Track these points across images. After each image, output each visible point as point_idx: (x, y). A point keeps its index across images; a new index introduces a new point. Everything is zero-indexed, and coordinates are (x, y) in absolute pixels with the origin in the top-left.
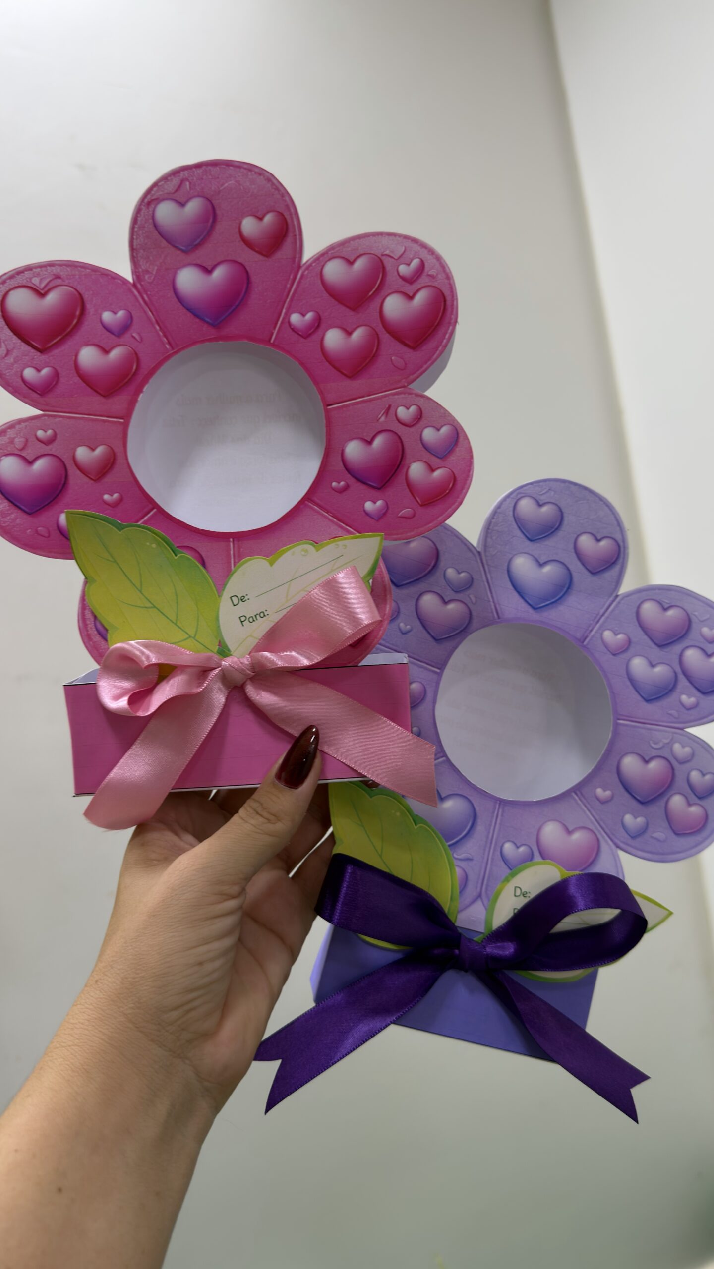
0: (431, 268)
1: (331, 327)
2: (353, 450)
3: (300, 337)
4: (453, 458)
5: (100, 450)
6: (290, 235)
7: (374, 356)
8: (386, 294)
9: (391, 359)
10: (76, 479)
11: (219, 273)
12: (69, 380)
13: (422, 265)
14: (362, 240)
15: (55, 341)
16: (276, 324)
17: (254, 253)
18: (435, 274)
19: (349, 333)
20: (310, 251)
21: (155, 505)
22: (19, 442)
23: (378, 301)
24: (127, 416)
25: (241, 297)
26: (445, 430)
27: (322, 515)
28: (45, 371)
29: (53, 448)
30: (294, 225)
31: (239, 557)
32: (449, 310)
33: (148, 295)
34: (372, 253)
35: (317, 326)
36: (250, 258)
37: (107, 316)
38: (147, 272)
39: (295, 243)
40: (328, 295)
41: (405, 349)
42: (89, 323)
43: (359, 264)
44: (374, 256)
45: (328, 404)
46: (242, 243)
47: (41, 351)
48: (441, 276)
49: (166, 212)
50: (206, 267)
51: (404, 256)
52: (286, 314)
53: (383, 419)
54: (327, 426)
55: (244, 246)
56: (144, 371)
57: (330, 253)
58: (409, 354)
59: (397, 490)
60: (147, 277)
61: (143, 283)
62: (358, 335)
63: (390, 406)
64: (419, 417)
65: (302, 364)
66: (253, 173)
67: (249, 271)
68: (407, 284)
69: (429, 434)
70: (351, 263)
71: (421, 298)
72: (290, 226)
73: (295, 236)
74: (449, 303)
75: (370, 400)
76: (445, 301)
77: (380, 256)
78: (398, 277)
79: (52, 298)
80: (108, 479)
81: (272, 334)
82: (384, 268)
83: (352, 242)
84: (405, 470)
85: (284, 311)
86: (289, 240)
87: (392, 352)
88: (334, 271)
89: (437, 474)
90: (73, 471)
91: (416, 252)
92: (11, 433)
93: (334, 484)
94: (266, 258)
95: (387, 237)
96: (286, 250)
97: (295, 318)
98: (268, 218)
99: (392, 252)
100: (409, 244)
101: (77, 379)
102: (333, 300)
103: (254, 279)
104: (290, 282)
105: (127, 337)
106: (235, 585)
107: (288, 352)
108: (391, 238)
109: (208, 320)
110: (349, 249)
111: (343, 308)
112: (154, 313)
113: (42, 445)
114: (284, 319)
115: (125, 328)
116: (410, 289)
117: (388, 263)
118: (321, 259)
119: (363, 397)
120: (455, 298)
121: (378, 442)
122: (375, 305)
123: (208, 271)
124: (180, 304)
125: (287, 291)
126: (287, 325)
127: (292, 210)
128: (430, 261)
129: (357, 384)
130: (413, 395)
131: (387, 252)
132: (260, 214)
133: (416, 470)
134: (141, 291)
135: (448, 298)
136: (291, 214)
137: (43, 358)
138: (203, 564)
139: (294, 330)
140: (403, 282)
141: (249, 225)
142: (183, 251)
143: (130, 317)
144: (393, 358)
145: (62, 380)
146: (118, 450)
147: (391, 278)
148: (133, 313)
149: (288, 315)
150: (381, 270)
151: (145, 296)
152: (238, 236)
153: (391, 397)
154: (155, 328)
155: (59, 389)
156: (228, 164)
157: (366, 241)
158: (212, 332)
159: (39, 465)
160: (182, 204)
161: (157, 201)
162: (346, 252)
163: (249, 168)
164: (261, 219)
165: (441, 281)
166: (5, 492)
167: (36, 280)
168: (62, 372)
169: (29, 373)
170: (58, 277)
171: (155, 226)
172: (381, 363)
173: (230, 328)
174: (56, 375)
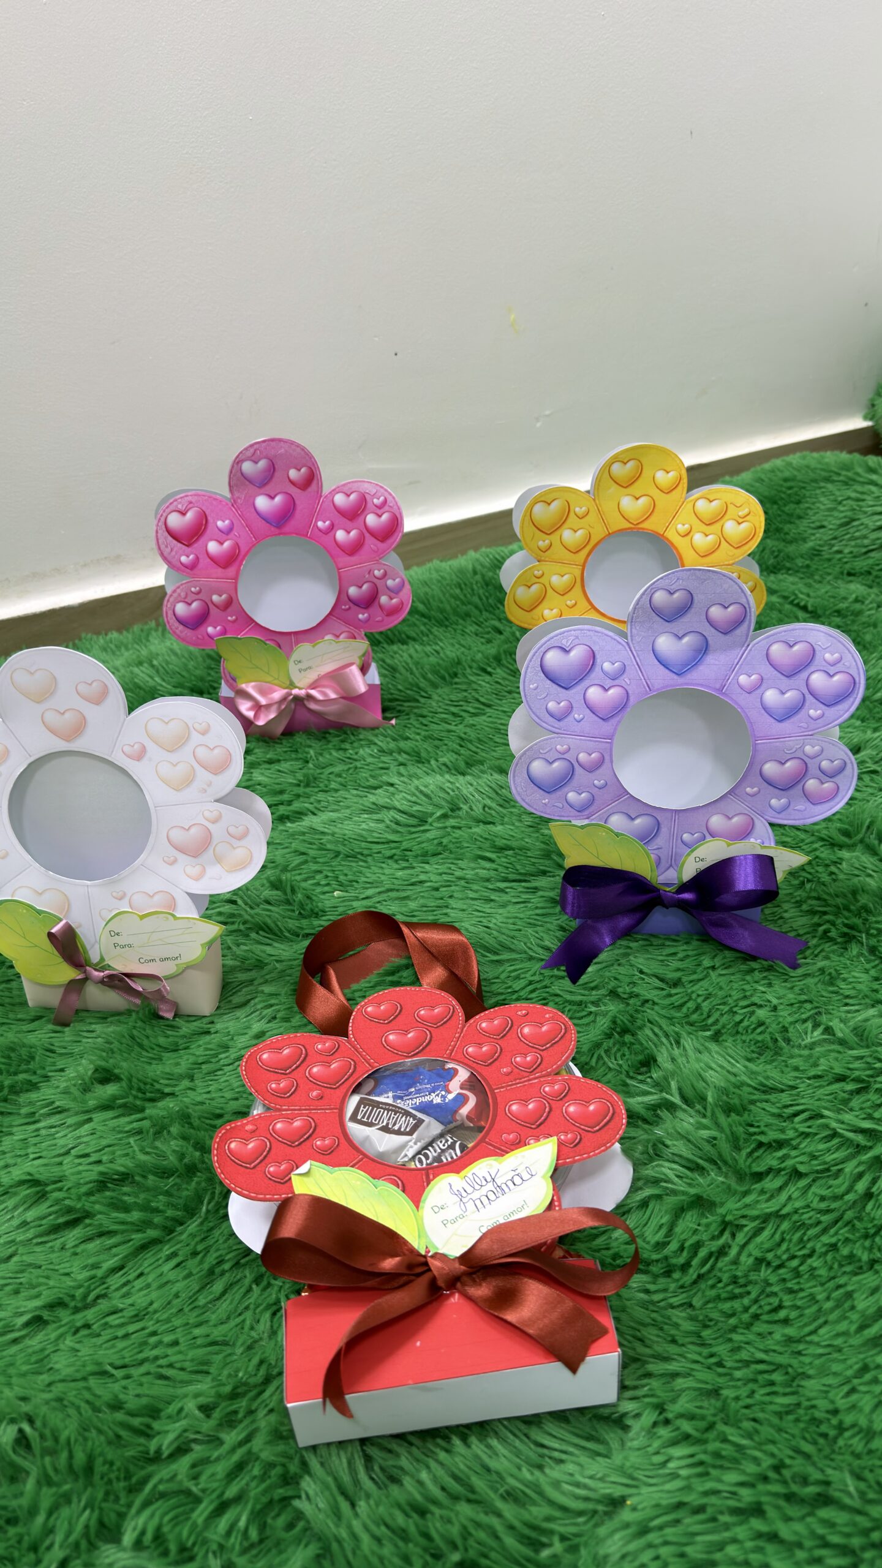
0: (390, 503)
1: (339, 529)
2: (353, 591)
3: (323, 534)
4: (401, 594)
5: (224, 596)
6: (316, 479)
7: (362, 544)
8: (368, 513)
9: (370, 546)
10: (214, 611)
11: (278, 499)
12: (204, 561)
13: (385, 499)
14: (354, 484)
15: (194, 539)
16: (310, 526)
17: (296, 488)
18: (392, 506)
19: (349, 532)
20: (326, 489)
21: (253, 621)
22: (183, 595)
23: (363, 517)
24: (236, 578)
25: (291, 512)
26: (397, 580)
27: (337, 622)
28: (191, 557)
29: (200, 596)
30: (317, 475)
31: (297, 643)
32: (400, 524)
33: (240, 512)
34: (360, 491)
35: (332, 528)
36: (294, 491)
37: (220, 523)
38: (239, 498)
39: (318, 483)
40: (336, 512)
41: (378, 542)
42: (211, 529)
43: (353, 497)
44: (360, 493)
45: (339, 568)
46: (290, 483)
47: (188, 546)
48: (395, 508)
49: (247, 467)
50: (271, 496)
51: (376, 494)
53: (367, 576)
54: (338, 580)
55: (291, 485)
56: (242, 553)
57: (337, 489)
58: (379, 544)
59: (374, 609)
60: (239, 500)
62: (353, 533)
63: (370, 570)
64: (385, 575)
65: (325, 548)
66: (294, 445)
67: (295, 498)
68: (378, 509)
69: (390, 583)
70: (348, 496)
71: (385, 517)
72: (315, 475)
73: (318, 480)
74: (399, 521)
75: (360, 567)
76: (397, 520)
77: (363, 493)
78: (373, 505)
79: (190, 515)
80: (229, 610)
81: (308, 532)
82: (366, 499)
83: (348, 484)
84: (379, 600)
85: (314, 519)
86: (315, 482)
87: (371, 543)
88: (339, 499)
89: (394, 601)
90: (211, 606)
91: (382, 494)
92: (178, 591)
93: (343, 607)
94: (303, 491)
95: (367, 484)
96: (314, 486)
97: (320, 524)
98: (303, 470)
99: (370, 492)
100: (378, 489)
101: (208, 560)
102: (339, 514)
103: (297, 502)
104: (316, 504)
105: (232, 534)
106: (295, 656)
107: (317, 541)
108: (369, 484)
109: (274, 524)
110: (347, 488)
111: (345, 519)
112: (244, 520)
113: (194, 595)
114: (314, 523)
115: (230, 530)
116: (380, 512)
117: (367, 497)
118: (332, 492)
119: (357, 565)
120: (402, 519)
121: (365, 587)
122: (361, 518)
123: (272, 498)
124: (258, 516)
125: (315, 509)
126: (316, 527)
127: (316, 467)
128: (389, 499)
129: (354, 559)
130: (382, 565)
131: (367, 491)
132: (299, 468)
133: (384, 599)
135: (399, 519)
136: (315, 469)
137: (190, 549)
138: (279, 646)
139: (320, 530)
140: (376, 508)
141: (293, 474)
142: (258, 487)
143: (232, 523)
145: (201, 560)
146: (234, 596)
147: (369, 505)
148: (234, 521)
149: (316, 522)
150: (364, 500)
152: (287, 479)
153: (371, 565)
154: (246, 529)
155: (200, 565)
156: (280, 440)
157: (356, 485)
158: (277, 531)
159: (195, 605)
160: (256, 462)
161: (242, 461)
162: (345, 489)
163: (292, 443)
164: (299, 470)
165: (395, 510)
166: (180, 621)
167: (180, 506)
168: (200, 557)
169: (183, 559)
170: (191, 503)
171: (242, 474)
172: (366, 548)
173: (286, 529)
174: (197, 559)
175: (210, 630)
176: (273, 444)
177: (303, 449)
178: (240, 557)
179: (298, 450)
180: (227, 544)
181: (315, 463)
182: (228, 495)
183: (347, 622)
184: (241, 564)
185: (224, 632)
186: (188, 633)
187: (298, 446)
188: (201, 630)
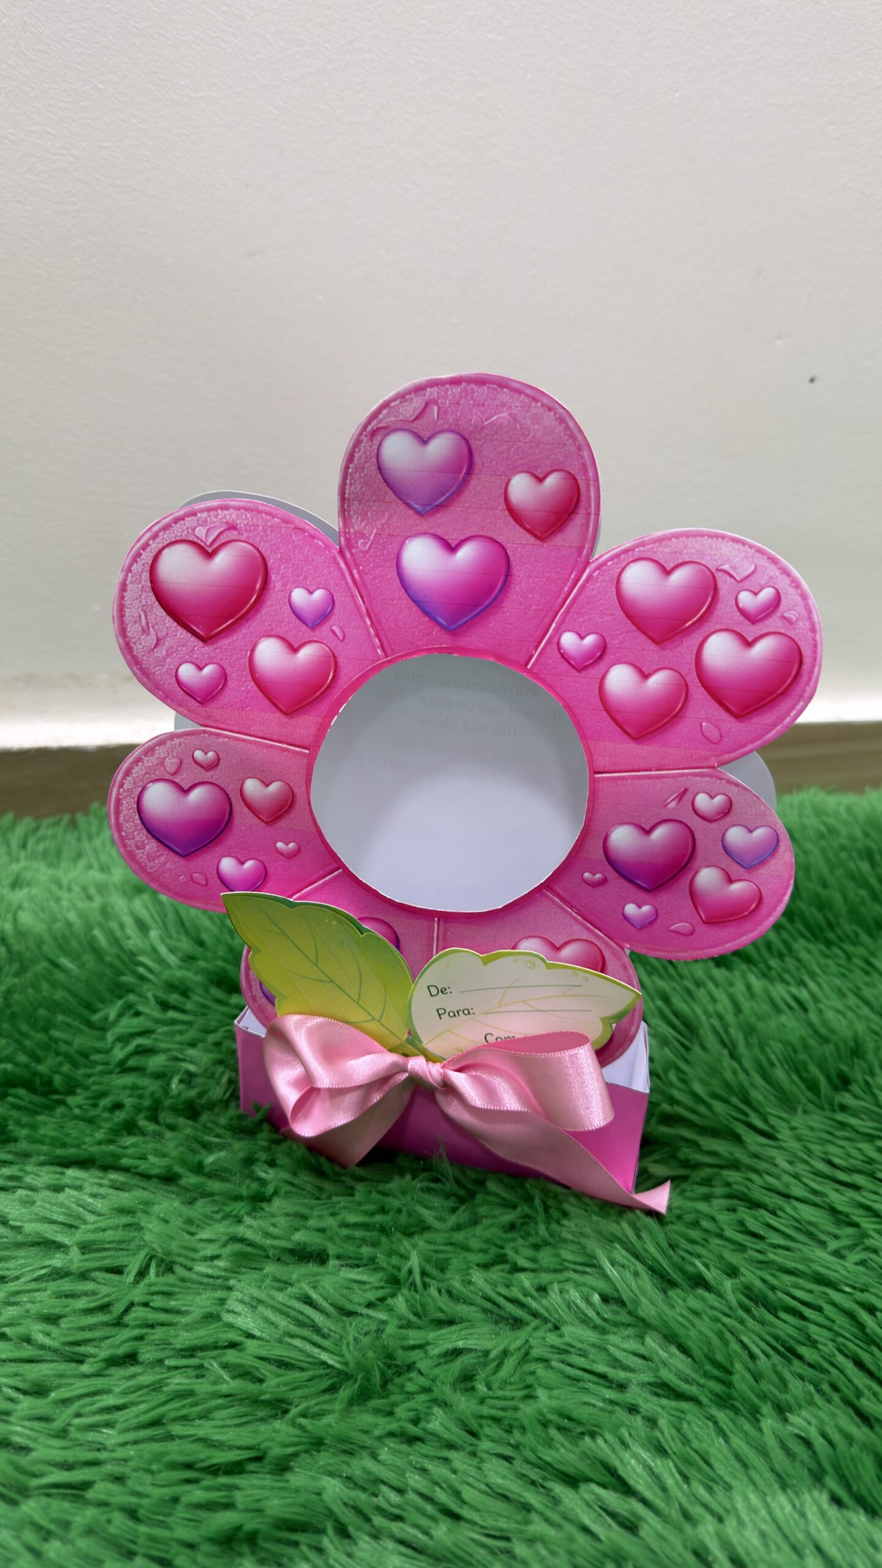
0: (790, 606)
1: (619, 662)
2: (622, 837)
3: (571, 668)
4: (763, 873)
5: (274, 787)
6: (582, 511)
7: (676, 716)
8: (712, 630)
9: (701, 725)
10: (243, 818)
11: (466, 554)
12: (240, 687)
13: (777, 601)
14: (690, 539)
15: (224, 626)
16: (540, 642)
17: (522, 530)
18: (794, 619)
19: (645, 676)
20: (605, 547)
21: (340, 865)
22: (170, 764)
23: (697, 637)
24: (313, 746)
25: (494, 594)
26: (760, 833)
27: (564, 909)
28: (209, 670)
29: (214, 775)
30: (589, 498)
31: (445, 942)
32: (805, 677)
33: (359, 572)
34: (703, 563)
35: (600, 656)
36: (515, 538)
37: (299, 596)
38: (363, 535)
39: (588, 524)
40: (622, 613)
41: (725, 716)
42: (272, 605)
43: (679, 577)
44: (703, 568)
45: (596, 770)
46: (507, 513)
47: (205, 640)
48: (803, 625)
49: (397, 448)
50: (449, 541)
51: (750, 578)
52: (556, 630)
53: (673, 805)
54: (589, 801)
55: (510, 519)
56: (343, 684)
57: (637, 550)
58: (729, 723)
59: (674, 898)
60: (360, 542)
61: (354, 551)
62: (658, 680)
63: (686, 790)
64: (726, 811)
65: (568, 707)
66: (539, 404)
67: (511, 558)
68: (747, 622)
69: (735, 835)
70: (667, 572)
71: (764, 648)
72: (583, 498)
73: (589, 514)
74: (806, 667)
75: (659, 777)
76: (801, 663)
77: (713, 570)
78: (736, 609)
80: (283, 824)
81: (531, 657)
82: (716, 589)
83: (673, 540)
84: (691, 874)
85: (554, 625)
86: (578, 520)
87: (701, 709)
88: (639, 579)
89: (737, 887)
90: (239, 807)
91: (772, 578)
92: (160, 752)
93: (587, 875)
94: (539, 542)
95: (731, 543)
96: (571, 534)
97: (568, 640)
98: (552, 480)
99: (734, 568)
100: (763, 562)
101: (251, 685)
102: (629, 622)
103: (516, 570)
104: (569, 584)
105: (325, 629)
106: (433, 974)
107: (550, 687)
108: (736, 546)
109: (443, 622)
110: (668, 550)
111: (642, 638)
112: (365, 599)
113: (200, 769)
114: (551, 637)
115: (323, 616)
116: (750, 632)
117: (724, 583)
118: (623, 556)
119: (650, 770)
120: (818, 662)
121: (659, 833)
122: (692, 641)
123: (451, 548)
124: (403, 591)
125: (562, 596)
126: (555, 646)
127: (591, 474)
128: (790, 597)
129: (646, 751)
130: (724, 782)
131: (726, 567)
132: (539, 473)
133: (707, 877)
134: (351, 562)
135: (807, 661)
136: (588, 480)
137: (207, 649)
138: (397, 941)
139: (564, 656)
140: (742, 618)
141: (521, 487)
142: (417, 512)
143: (332, 601)
144: (704, 724)
145: (231, 684)
146: (299, 791)
147: (724, 607)
148: (336, 596)
149: (558, 633)
150: (712, 592)
151: (355, 572)
152: (503, 500)
153: (690, 778)
154: (365, 623)
155: (227, 697)
156: (502, 384)
157: (694, 544)
158: (446, 640)
159: (196, 795)
160: (424, 441)
161: (388, 430)
162: (663, 553)
163: (534, 396)
164: (540, 480)
165: (800, 632)
166: (152, 829)
167: (201, 532)
168: (232, 674)
169: (187, 672)
170: (232, 527)
171: (380, 469)
172: (685, 728)
173: (472, 638)
174: (223, 677)
175: (227, 865)
176: (481, 392)
177: (564, 418)
178: (336, 693)
179: (549, 419)
180: (307, 653)
181: (589, 466)
182: (334, 521)
183: (588, 918)
184: (333, 712)
185: (259, 880)
186: (166, 862)
187: (552, 406)
188: (203, 861)
